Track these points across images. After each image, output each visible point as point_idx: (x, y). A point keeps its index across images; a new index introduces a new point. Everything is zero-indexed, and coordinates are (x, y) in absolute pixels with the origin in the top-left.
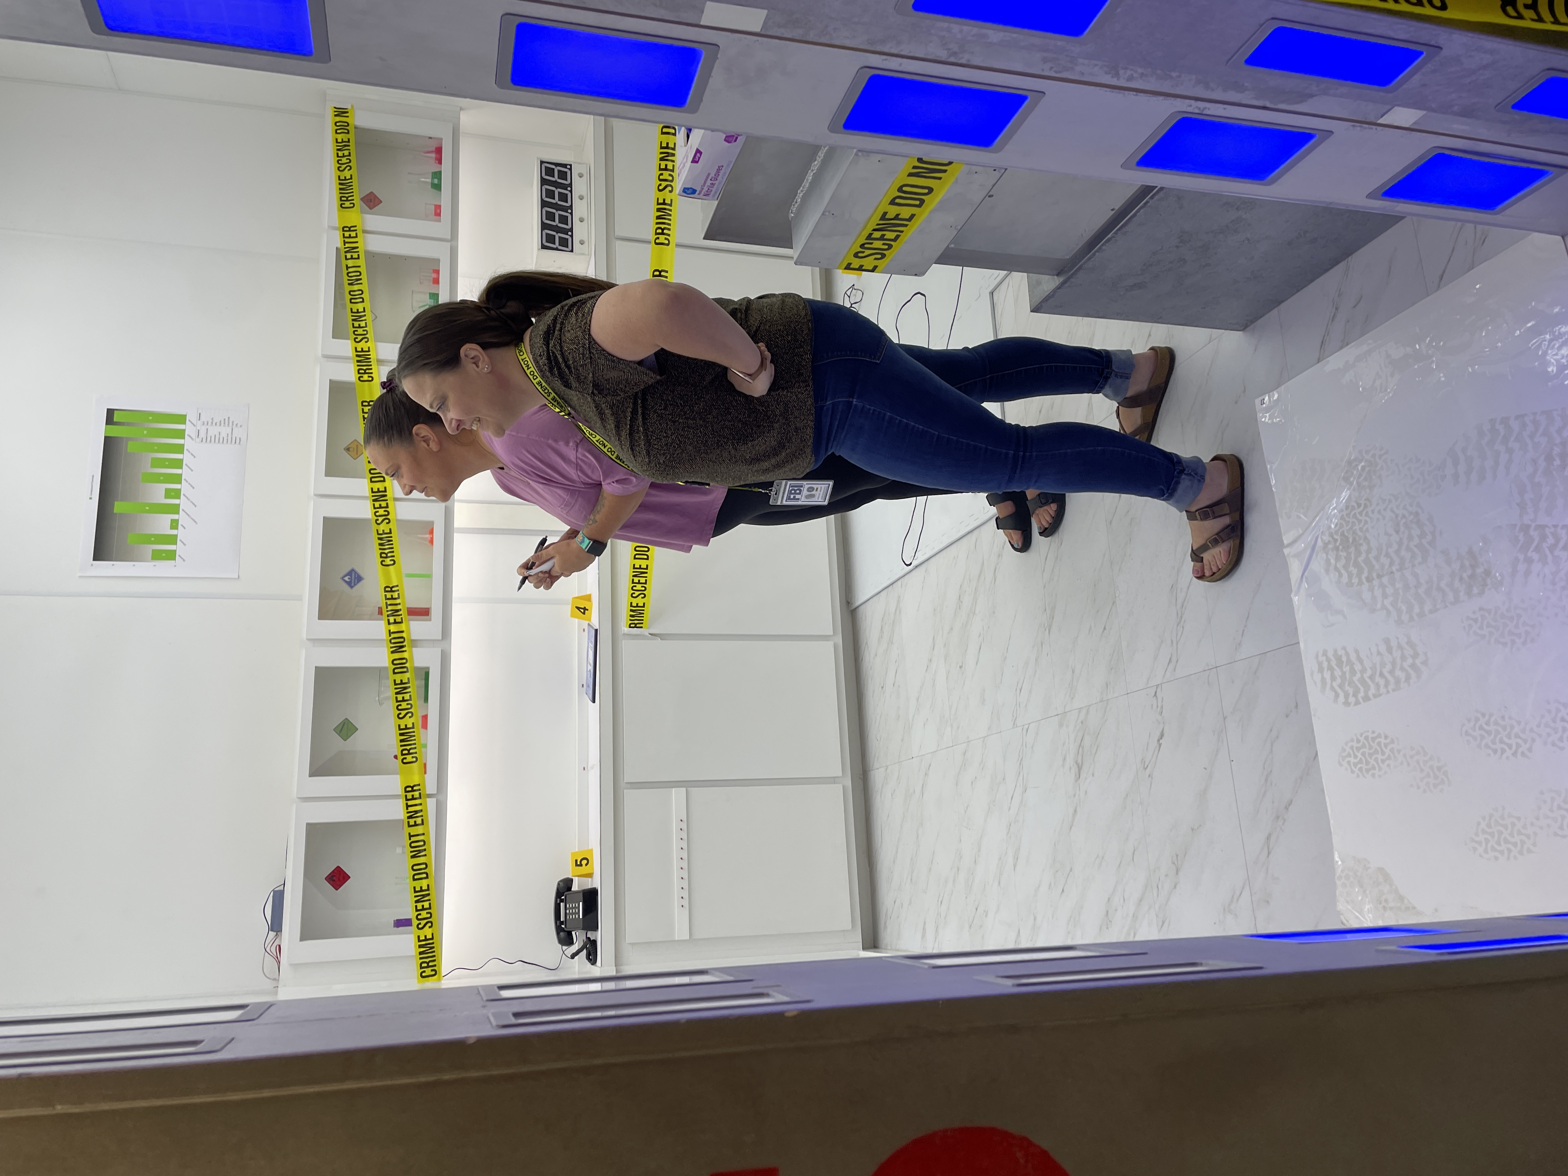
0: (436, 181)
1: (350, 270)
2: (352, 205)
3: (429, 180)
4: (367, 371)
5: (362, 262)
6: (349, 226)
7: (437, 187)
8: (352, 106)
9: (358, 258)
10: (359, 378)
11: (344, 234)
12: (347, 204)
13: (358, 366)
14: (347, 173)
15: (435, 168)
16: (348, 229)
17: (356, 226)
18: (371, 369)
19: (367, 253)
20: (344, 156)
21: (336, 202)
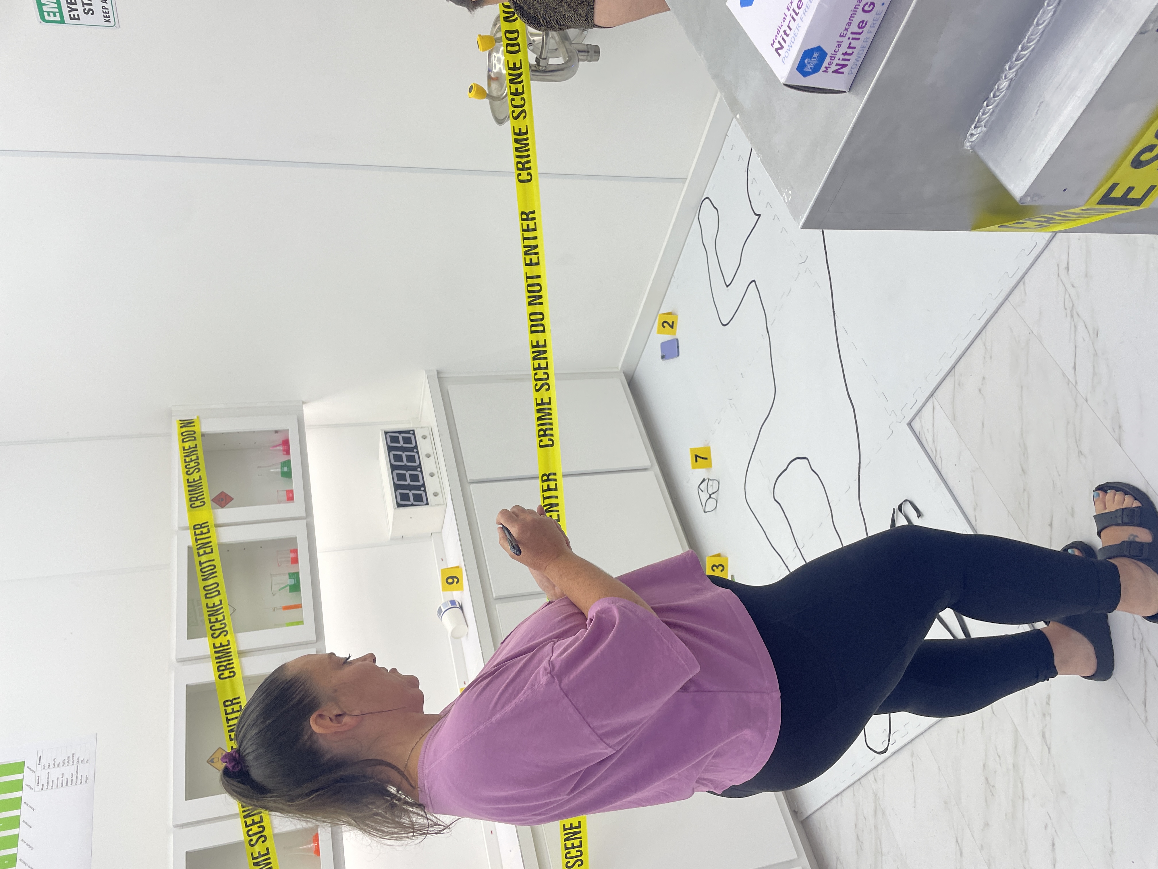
0: (285, 469)
1: (203, 566)
2: (202, 503)
3: (279, 470)
4: (228, 667)
5: (216, 556)
6: (200, 523)
7: (288, 475)
8: (198, 417)
9: (212, 552)
10: (219, 676)
11: (195, 532)
12: (198, 503)
13: (217, 663)
14: (196, 475)
15: (284, 458)
16: (199, 527)
17: (207, 522)
18: (232, 663)
19: (220, 545)
20: (192, 460)
21: (186, 503)
